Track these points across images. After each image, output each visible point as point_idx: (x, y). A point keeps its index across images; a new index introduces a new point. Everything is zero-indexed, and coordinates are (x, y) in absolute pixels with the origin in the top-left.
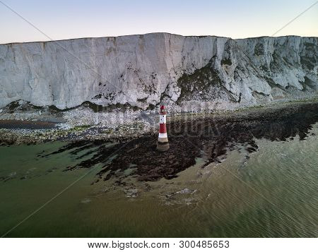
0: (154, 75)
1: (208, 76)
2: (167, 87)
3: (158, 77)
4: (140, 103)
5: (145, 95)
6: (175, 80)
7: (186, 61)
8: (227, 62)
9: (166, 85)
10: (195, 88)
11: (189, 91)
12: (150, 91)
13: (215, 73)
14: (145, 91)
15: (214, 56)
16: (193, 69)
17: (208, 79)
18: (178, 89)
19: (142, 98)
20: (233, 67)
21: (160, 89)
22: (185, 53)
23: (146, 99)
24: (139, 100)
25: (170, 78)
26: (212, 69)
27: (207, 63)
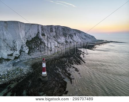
0: (14, 41)
1: (38, 41)
2: (22, 47)
3: (16, 42)
4: (10, 57)
5: (12, 52)
6: (25, 43)
7: (27, 35)
8: (43, 35)
9: (21, 46)
10: (34, 47)
11: (32, 48)
12: (14, 50)
13: (40, 39)
14: (11, 50)
15: (39, 33)
16: (31, 38)
17: (38, 42)
18: (27, 47)
19: (10, 54)
20: (46, 37)
21: (18, 48)
22: (26, 31)
23: (12, 54)
24: (9, 55)
25: (22, 43)
26: (38, 38)
27: (36, 35)
